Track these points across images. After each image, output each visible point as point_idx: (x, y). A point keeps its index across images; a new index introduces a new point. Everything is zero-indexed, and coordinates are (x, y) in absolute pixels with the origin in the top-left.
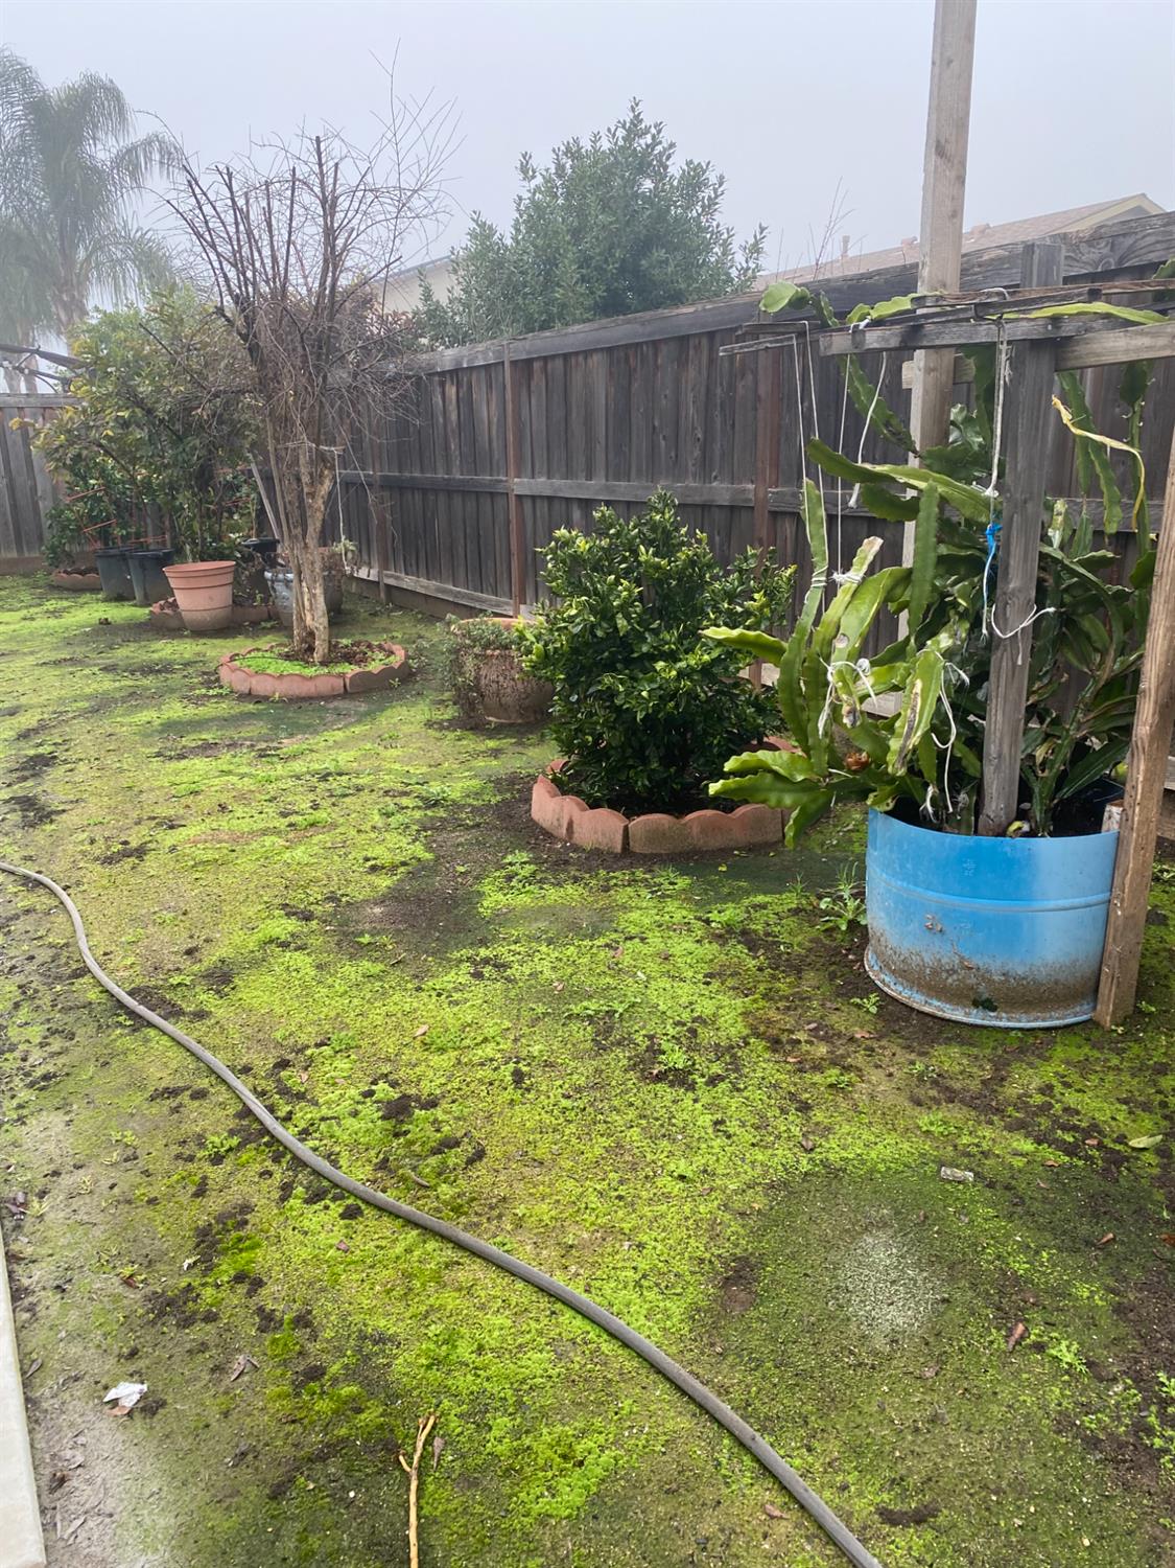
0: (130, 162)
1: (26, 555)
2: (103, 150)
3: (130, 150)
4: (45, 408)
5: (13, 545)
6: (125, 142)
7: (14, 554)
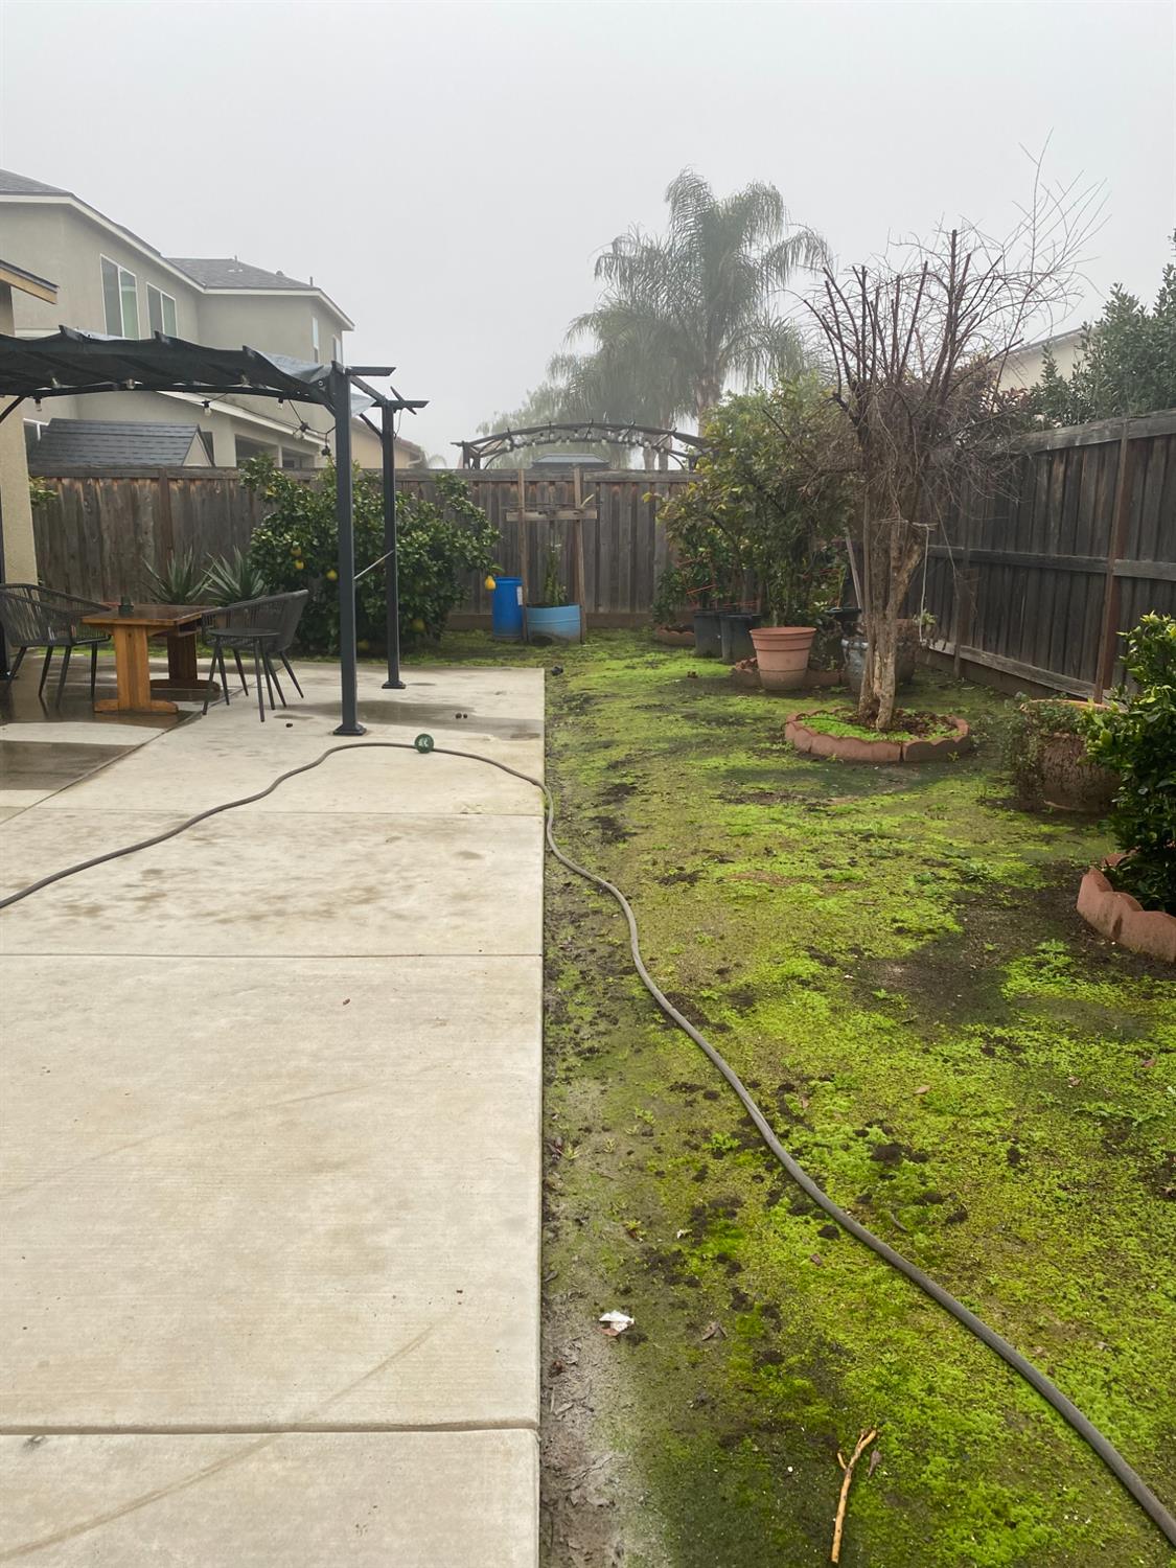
0: (778, 261)
1: (638, 612)
2: (755, 251)
3: (782, 248)
4: (672, 483)
5: (628, 602)
6: (777, 241)
7: (627, 610)
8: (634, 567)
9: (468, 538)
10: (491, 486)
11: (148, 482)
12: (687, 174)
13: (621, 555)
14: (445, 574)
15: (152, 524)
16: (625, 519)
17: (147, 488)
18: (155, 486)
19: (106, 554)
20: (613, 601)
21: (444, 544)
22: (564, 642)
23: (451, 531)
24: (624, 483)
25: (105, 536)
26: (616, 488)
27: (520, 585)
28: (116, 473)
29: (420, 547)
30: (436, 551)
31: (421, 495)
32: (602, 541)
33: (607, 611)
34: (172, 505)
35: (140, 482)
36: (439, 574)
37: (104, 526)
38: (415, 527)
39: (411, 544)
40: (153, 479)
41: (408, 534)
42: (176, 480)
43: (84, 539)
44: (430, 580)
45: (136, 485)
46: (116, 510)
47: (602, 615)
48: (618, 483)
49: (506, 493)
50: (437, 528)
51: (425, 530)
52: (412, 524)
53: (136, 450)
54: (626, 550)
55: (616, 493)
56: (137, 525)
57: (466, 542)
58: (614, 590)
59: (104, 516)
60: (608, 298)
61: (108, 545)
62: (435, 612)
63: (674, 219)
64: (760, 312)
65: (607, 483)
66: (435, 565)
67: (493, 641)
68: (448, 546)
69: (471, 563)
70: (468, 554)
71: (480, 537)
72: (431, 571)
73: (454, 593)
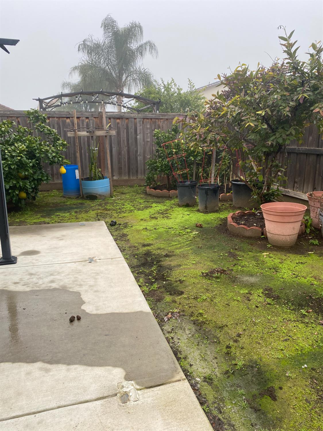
3: (141, 46)
5: (127, 174)
6: (140, 43)
7: (126, 178)
8: (129, 158)
9: (48, 146)
10: (56, 119)
12: (109, 17)
13: (123, 152)
14: (37, 167)
16: (124, 135)
20: (120, 174)
21: (36, 150)
22: (102, 197)
23: (38, 142)
24: (122, 118)
26: (118, 121)
27: (77, 169)
29: (20, 153)
30: (31, 154)
31: (19, 123)
32: (113, 146)
33: (117, 179)
36: (33, 166)
38: (16, 140)
39: (14, 151)
41: (13, 144)
44: (28, 171)
47: (115, 180)
48: (119, 118)
49: (64, 123)
50: (30, 141)
51: (23, 142)
52: (15, 139)
54: (125, 150)
55: (118, 123)
57: (48, 148)
58: (120, 168)
60: (83, 61)
62: (32, 188)
63: (104, 33)
64: (137, 66)
65: (114, 118)
66: (30, 162)
67: (64, 197)
68: (37, 151)
69: (52, 160)
70: (49, 155)
71: (55, 145)
72: (28, 165)
73: (42, 177)
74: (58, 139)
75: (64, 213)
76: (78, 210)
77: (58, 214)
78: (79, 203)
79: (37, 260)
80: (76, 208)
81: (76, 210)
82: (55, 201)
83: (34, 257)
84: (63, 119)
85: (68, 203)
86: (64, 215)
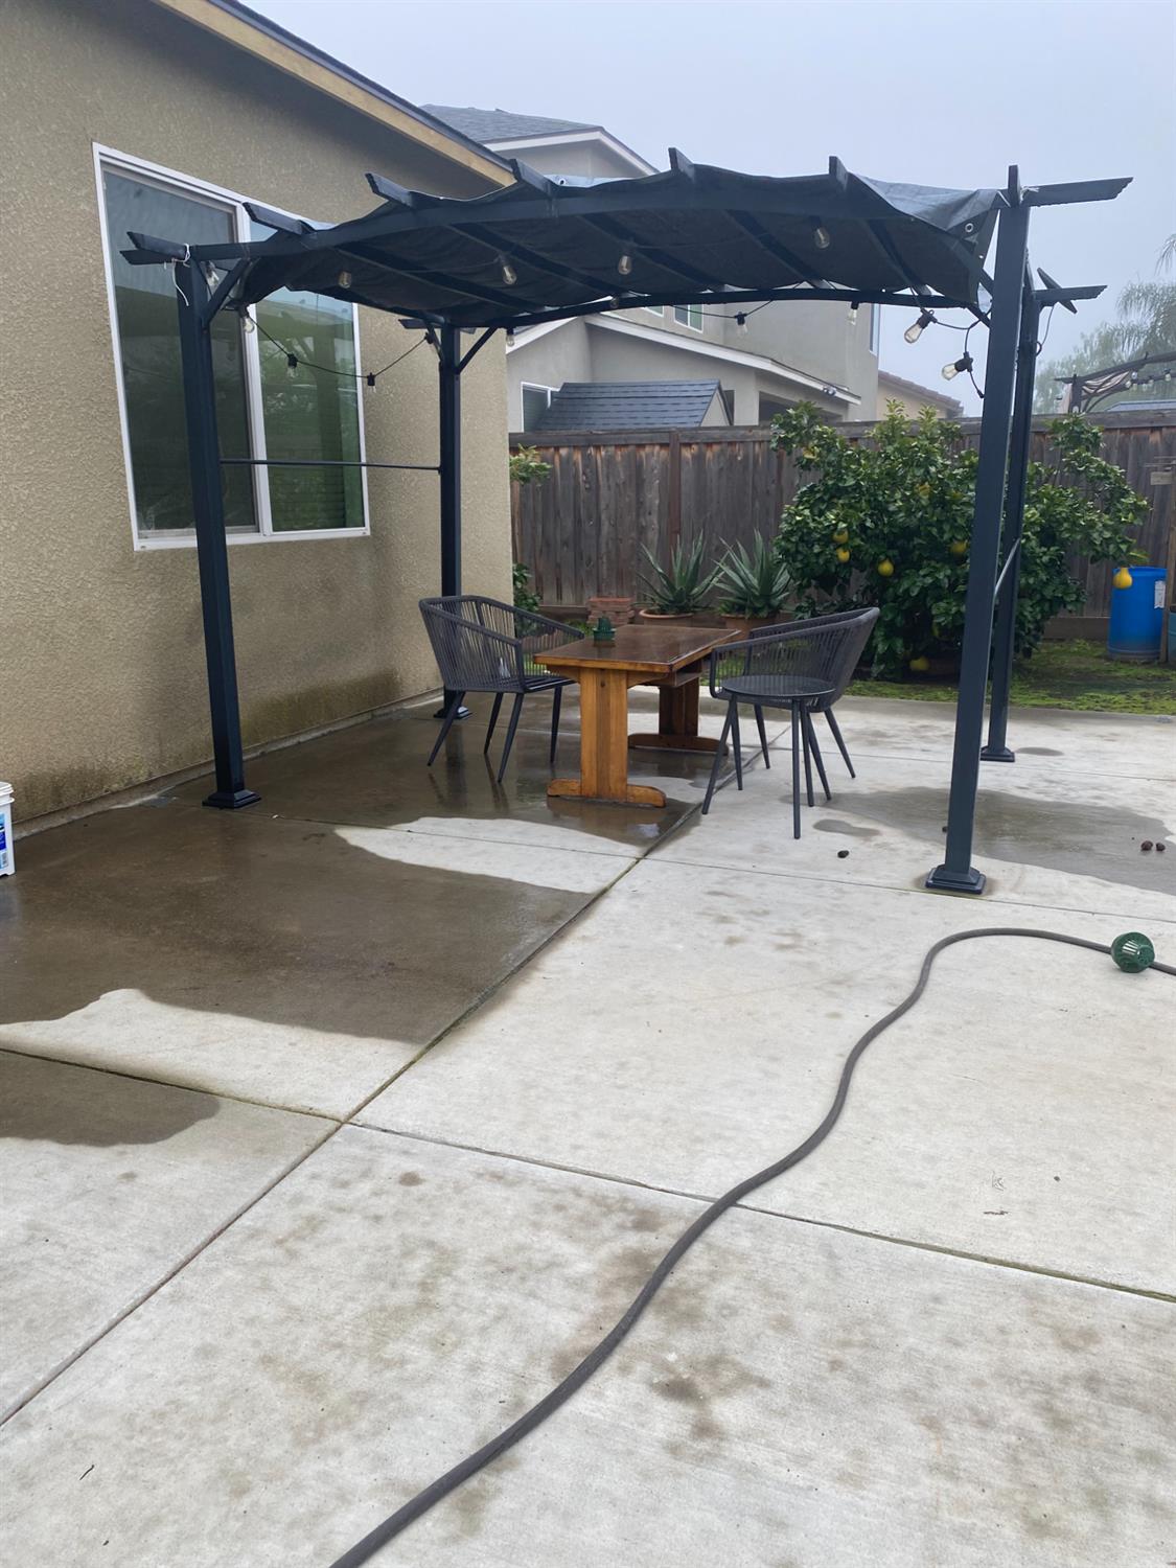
10: (1119, 435)
11: (657, 448)
14: (1059, 566)
15: (657, 502)
17: (655, 456)
18: (664, 453)
19: (603, 540)
21: (1062, 522)
25: (603, 517)
27: (1162, 578)
28: (622, 440)
29: (1026, 528)
30: (1049, 534)
34: (683, 476)
35: (648, 449)
36: (1050, 564)
37: (603, 506)
40: (663, 445)
42: (689, 445)
43: (580, 521)
44: (1036, 575)
45: (643, 453)
46: (617, 485)
53: (647, 414)
56: (640, 504)
57: (1094, 518)
59: (604, 492)
61: (606, 528)
66: (1044, 553)
67: (1109, 659)
68: (1066, 525)
69: (1099, 549)
70: (1095, 535)
71: (1113, 510)
72: (1038, 561)
73: (1066, 593)
74: (1125, 494)
75: (1111, 694)
76: (1151, 691)
77: (1092, 694)
78: (1154, 676)
79: (1058, 764)
80: (1143, 687)
81: (1143, 690)
82: (1083, 666)
83: (1051, 758)
84: (1139, 433)
85: (1121, 673)
86: (1109, 697)
